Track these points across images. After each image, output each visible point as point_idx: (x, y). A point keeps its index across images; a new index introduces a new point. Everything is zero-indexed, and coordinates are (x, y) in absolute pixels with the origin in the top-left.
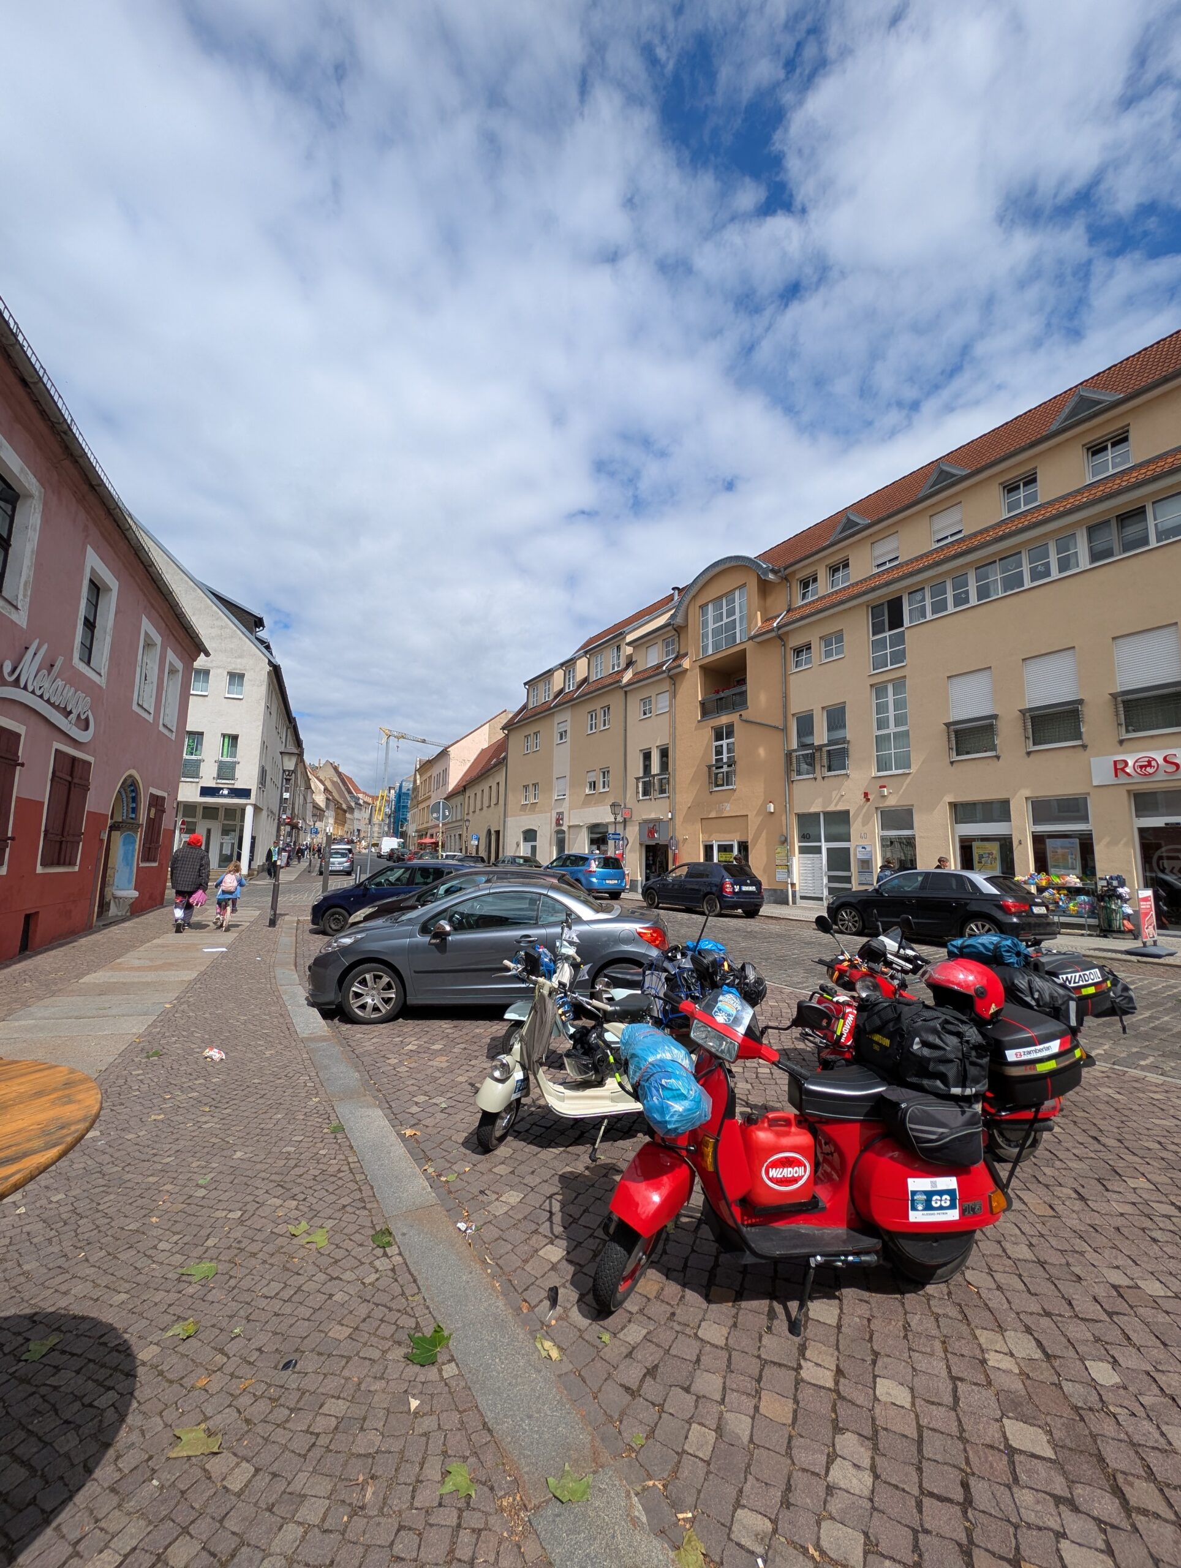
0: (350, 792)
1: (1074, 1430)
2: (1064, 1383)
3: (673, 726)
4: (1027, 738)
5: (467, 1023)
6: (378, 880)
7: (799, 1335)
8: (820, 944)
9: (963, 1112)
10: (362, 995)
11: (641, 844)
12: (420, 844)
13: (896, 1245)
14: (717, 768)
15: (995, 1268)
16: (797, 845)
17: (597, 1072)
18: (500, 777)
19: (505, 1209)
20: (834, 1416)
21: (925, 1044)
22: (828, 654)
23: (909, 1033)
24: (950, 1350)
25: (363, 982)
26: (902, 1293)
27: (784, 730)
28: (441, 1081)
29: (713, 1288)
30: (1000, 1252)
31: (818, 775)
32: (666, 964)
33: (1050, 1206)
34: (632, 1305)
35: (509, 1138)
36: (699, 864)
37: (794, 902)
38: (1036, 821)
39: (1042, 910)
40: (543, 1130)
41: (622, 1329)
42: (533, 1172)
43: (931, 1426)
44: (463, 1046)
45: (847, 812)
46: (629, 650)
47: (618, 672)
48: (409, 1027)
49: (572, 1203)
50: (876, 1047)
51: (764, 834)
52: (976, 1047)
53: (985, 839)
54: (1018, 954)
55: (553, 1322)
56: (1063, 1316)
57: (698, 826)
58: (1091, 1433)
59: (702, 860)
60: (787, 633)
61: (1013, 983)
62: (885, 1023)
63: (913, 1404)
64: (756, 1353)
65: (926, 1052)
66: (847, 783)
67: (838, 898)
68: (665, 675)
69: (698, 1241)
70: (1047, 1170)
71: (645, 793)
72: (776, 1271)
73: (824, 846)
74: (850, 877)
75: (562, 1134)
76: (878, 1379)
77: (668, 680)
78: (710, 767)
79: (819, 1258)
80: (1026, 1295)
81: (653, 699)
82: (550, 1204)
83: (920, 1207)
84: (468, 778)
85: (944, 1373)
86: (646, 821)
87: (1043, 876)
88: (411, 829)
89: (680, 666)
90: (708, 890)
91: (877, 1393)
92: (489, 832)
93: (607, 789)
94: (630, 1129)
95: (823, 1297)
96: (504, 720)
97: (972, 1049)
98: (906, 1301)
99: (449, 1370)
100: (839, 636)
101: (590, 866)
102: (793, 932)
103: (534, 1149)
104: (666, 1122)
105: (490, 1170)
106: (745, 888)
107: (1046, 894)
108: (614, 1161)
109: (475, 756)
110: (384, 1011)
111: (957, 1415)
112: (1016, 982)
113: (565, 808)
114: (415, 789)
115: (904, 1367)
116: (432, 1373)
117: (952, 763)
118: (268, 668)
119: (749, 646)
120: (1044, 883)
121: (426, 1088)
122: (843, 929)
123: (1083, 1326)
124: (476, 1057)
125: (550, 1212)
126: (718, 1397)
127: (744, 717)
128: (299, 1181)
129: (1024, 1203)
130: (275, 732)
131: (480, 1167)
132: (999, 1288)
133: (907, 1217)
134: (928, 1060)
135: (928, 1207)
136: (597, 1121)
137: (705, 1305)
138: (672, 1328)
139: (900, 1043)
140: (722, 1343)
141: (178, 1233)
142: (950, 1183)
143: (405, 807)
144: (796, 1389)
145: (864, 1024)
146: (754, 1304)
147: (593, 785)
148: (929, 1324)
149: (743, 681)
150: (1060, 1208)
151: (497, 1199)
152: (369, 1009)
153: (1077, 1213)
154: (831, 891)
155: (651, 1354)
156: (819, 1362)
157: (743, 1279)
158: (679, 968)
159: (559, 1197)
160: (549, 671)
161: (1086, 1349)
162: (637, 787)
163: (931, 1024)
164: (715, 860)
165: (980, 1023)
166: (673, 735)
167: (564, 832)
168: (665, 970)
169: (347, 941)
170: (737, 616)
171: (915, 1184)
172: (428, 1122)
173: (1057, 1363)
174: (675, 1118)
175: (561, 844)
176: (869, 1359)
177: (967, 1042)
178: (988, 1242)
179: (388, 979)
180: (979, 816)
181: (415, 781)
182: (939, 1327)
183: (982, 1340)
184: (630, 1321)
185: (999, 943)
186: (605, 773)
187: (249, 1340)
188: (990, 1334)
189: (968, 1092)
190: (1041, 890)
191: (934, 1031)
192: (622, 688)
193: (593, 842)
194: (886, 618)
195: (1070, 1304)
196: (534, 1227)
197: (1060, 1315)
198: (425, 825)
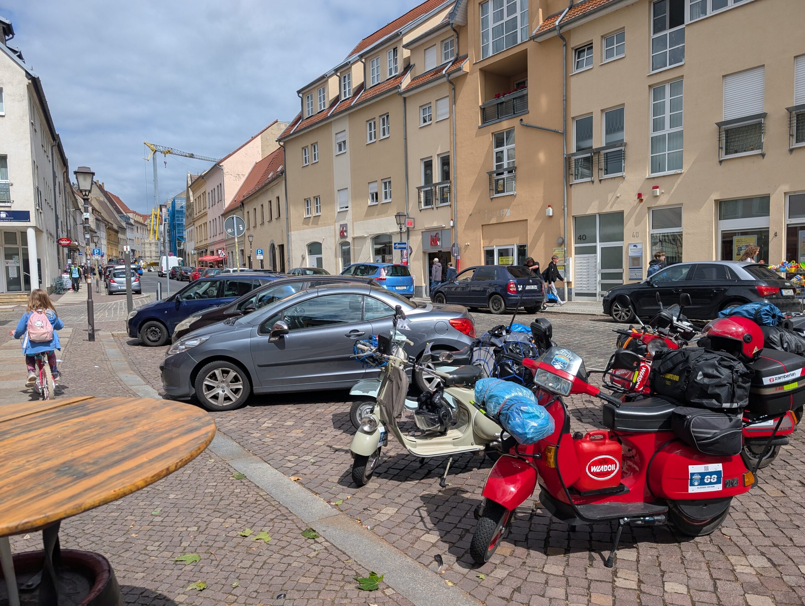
0: (119, 212)
1: (789, 596)
2: (784, 577)
3: (453, 133)
4: (791, 135)
5: (308, 405)
6: (187, 294)
7: (611, 567)
8: (597, 332)
9: (731, 420)
10: (213, 387)
11: (424, 253)
12: (201, 262)
13: (678, 509)
14: (498, 174)
15: (741, 525)
16: (573, 246)
17: (442, 424)
18: (280, 191)
19: (387, 517)
20: (638, 601)
21: (706, 375)
22: (609, 54)
23: (694, 369)
24: (711, 566)
25: (214, 377)
26: (679, 542)
27: (564, 134)
28: (303, 445)
29: (549, 548)
30: (746, 517)
31: (595, 178)
32: (493, 340)
33: (782, 491)
34: (494, 559)
35: (373, 478)
36: (481, 267)
37: (570, 299)
38: (791, 214)
39: (790, 293)
40: (399, 471)
41: (491, 572)
42: (399, 496)
43: (700, 600)
44: (311, 421)
45: (621, 213)
46: (406, 53)
47: (396, 77)
48: (259, 410)
49: (435, 511)
50: (668, 383)
51: (543, 237)
52: (742, 375)
53: (745, 233)
54: (774, 316)
55: (443, 572)
56: (786, 546)
57: (479, 233)
58: (798, 597)
59: (483, 264)
60: (569, 32)
61: (769, 337)
62: (676, 366)
63: (689, 592)
64: (584, 577)
65: (706, 381)
66: (623, 185)
67: (613, 291)
68: (444, 79)
69: (533, 525)
70: (781, 472)
71: (427, 202)
72: (591, 537)
73: (599, 246)
74: (622, 274)
75: (414, 472)
76: (665, 583)
77: (448, 85)
78: (490, 174)
79: (626, 519)
80: (762, 537)
81: (433, 105)
82: (419, 512)
83: (696, 483)
84: (245, 193)
85: (708, 577)
86: (429, 230)
87: (793, 263)
88: (189, 247)
89: (460, 69)
90: (493, 290)
91: (665, 589)
92: (273, 247)
93: (389, 200)
94: (466, 466)
95: (626, 548)
96: (278, 131)
97: (739, 376)
98: (682, 546)
99: (389, 592)
100: (620, 35)
101: (380, 274)
102: (572, 324)
103: (397, 483)
104: (526, 433)
105: (367, 497)
106: (528, 288)
107: (794, 280)
108: (460, 486)
109: (249, 170)
110: (234, 400)
111: (717, 595)
112: (771, 336)
113: (348, 219)
114: (189, 206)
115: (682, 576)
116: (379, 594)
117: (721, 162)
118: (27, 81)
119: (530, 47)
120: (793, 270)
121: (293, 451)
122: (617, 318)
123: (798, 550)
124: (326, 429)
125: (421, 517)
126: (564, 598)
127: (525, 122)
128: (229, 507)
129: (763, 490)
130: (42, 151)
131: (358, 495)
132: (744, 535)
133: (688, 491)
134: (708, 386)
135: (702, 483)
136: (445, 458)
137: (545, 557)
138: (525, 569)
139: (687, 377)
140: (561, 573)
141: (158, 541)
142: (718, 467)
143: (180, 225)
144: (613, 591)
145: (659, 368)
146: (579, 554)
147: (375, 196)
148: (699, 556)
149: (523, 85)
150: (788, 492)
151: (378, 512)
152: (221, 398)
153: (800, 493)
154: (604, 287)
155: (515, 582)
156: (627, 578)
157: (569, 543)
158: (505, 342)
159: (425, 509)
160: (323, 77)
161: (799, 560)
162: (419, 197)
163: (711, 361)
164: (496, 263)
165: (746, 361)
166: (454, 143)
167: (348, 244)
168: (493, 345)
169: (195, 343)
170: (518, 14)
171: (692, 469)
172: (305, 471)
173: (780, 568)
174: (532, 430)
175: (346, 255)
176: (659, 574)
177: (737, 372)
178: (738, 513)
179: (235, 374)
180: (740, 213)
181: (188, 198)
182: (704, 556)
183: (732, 561)
184: (496, 568)
185: (759, 309)
186: (387, 183)
187: (246, 588)
188: (738, 558)
189: (735, 405)
190: (790, 276)
191: (713, 366)
192: (401, 94)
193: (378, 252)
194: (667, 14)
195: (791, 540)
196: (412, 526)
197: (784, 546)
198: (204, 243)
